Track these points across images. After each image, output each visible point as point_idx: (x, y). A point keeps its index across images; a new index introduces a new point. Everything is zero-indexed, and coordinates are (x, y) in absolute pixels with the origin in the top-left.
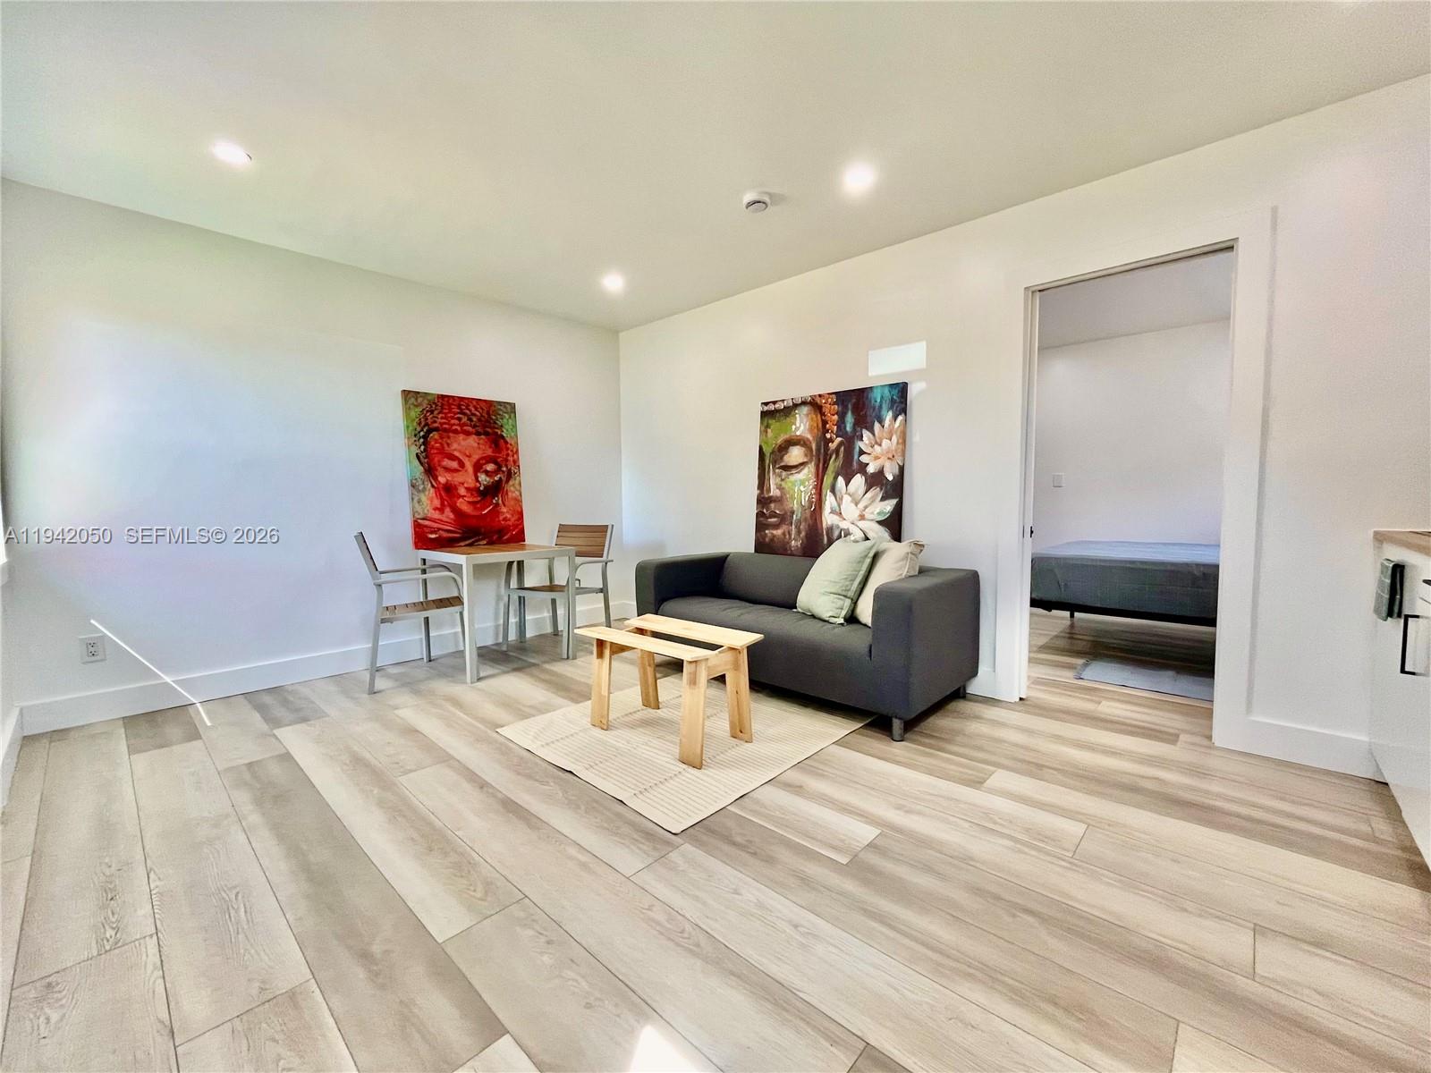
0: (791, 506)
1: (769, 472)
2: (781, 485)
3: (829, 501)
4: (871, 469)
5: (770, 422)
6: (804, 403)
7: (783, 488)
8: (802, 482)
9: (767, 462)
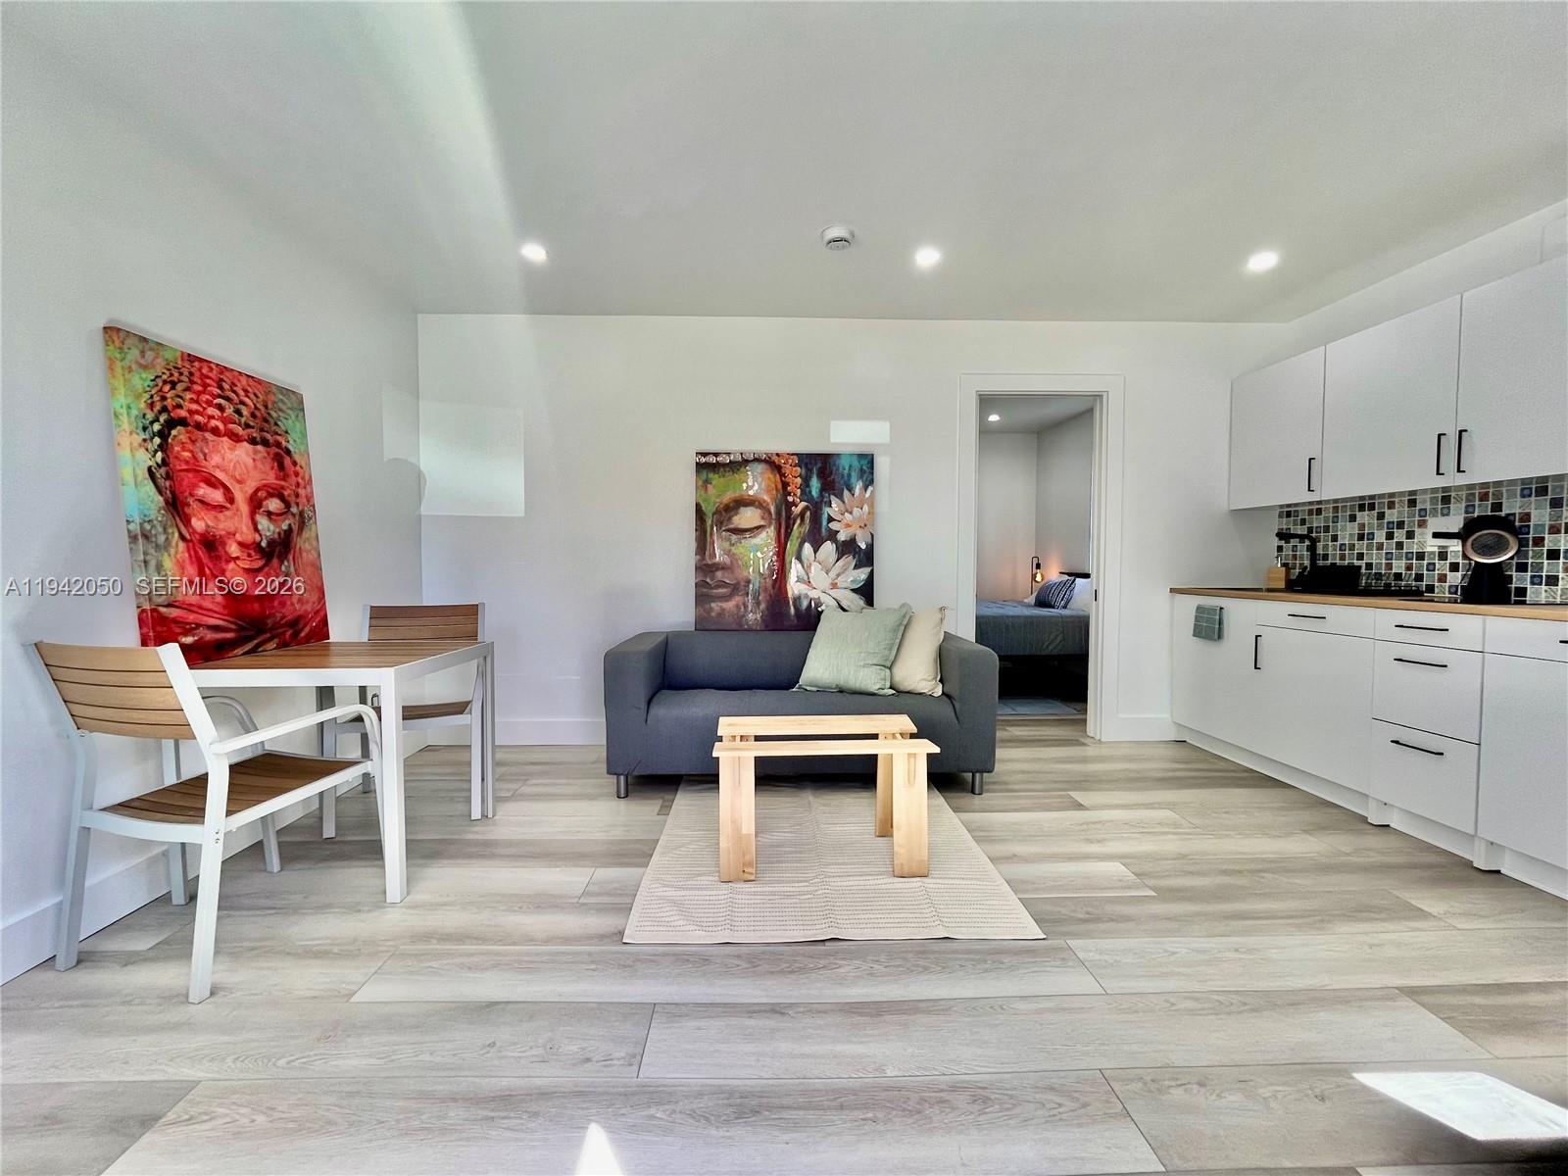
0: (745, 574)
1: (712, 534)
2: (730, 551)
3: (795, 570)
4: (842, 537)
5: (711, 475)
6: (757, 460)
7: (734, 554)
8: (757, 548)
9: (709, 522)
